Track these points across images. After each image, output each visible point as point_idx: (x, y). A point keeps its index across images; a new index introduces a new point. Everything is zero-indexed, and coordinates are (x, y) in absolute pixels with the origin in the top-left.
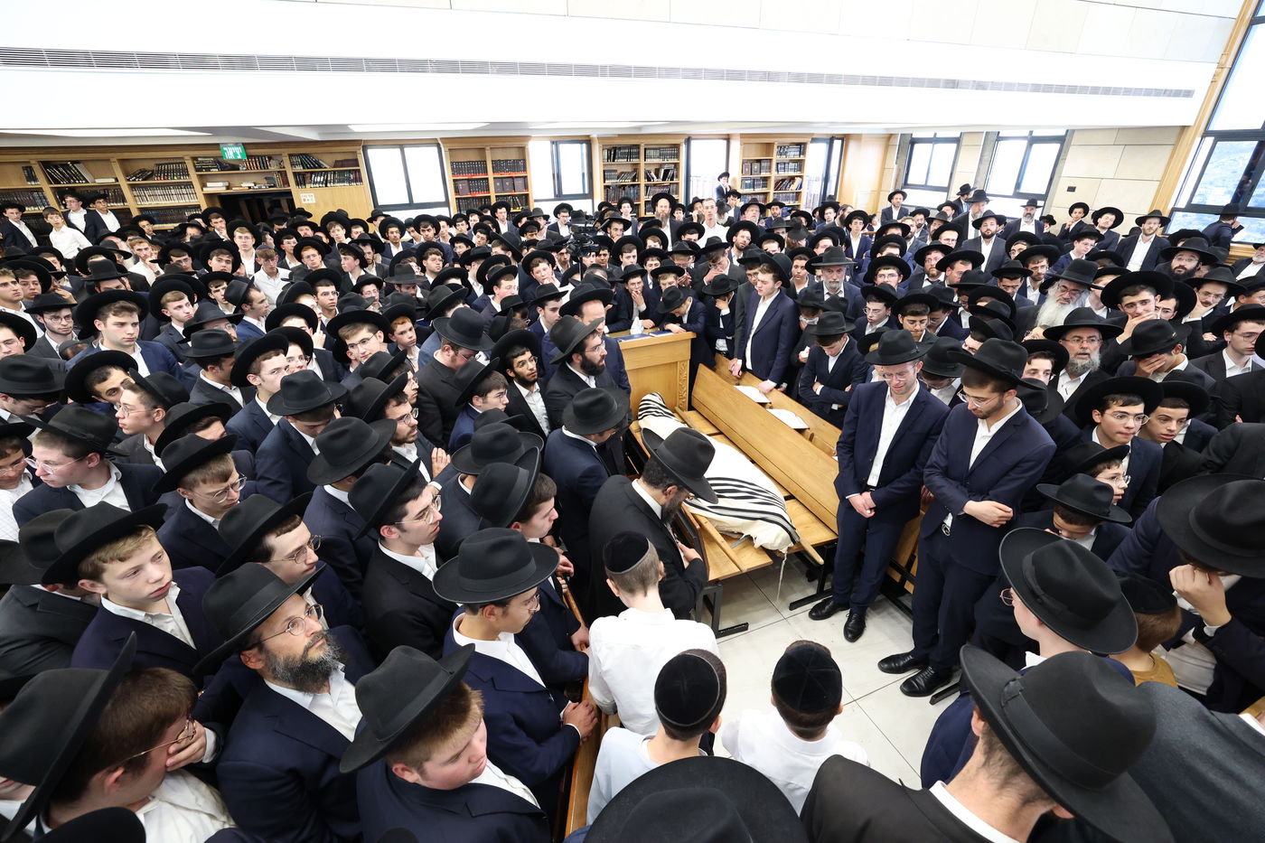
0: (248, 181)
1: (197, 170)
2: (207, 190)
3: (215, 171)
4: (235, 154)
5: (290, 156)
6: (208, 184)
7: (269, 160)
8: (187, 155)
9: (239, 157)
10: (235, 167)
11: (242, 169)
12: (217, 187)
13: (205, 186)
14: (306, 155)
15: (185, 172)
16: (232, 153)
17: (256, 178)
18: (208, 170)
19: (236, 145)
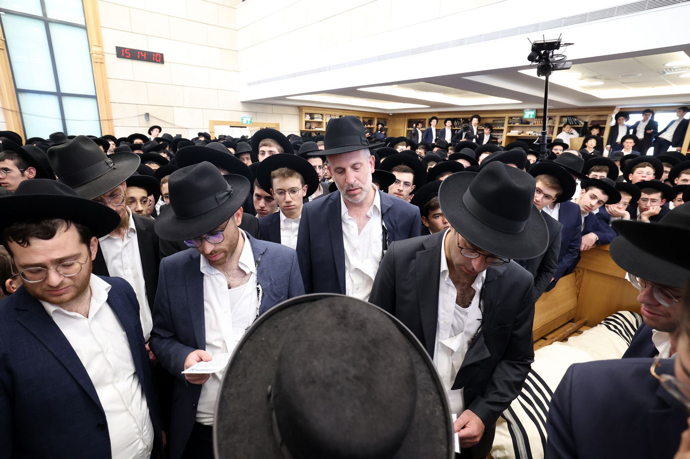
0: (529, 131)
1: (509, 123)
2: (509, 134)
3: (517, 124)
4: (530, 115)
5: (562, 117)
6: (512, 131)
7: (549, 119)
8: (507, 115)
9: (531, 117)
10: (528, 123)
11: (531, 124)
12: (514, 133)
13: (509, 132)
14: (573, 117)
15: (503, 125)
16: (529, 115)
17: (536, 130)
18: (514, 124)
19: (532, 110)
